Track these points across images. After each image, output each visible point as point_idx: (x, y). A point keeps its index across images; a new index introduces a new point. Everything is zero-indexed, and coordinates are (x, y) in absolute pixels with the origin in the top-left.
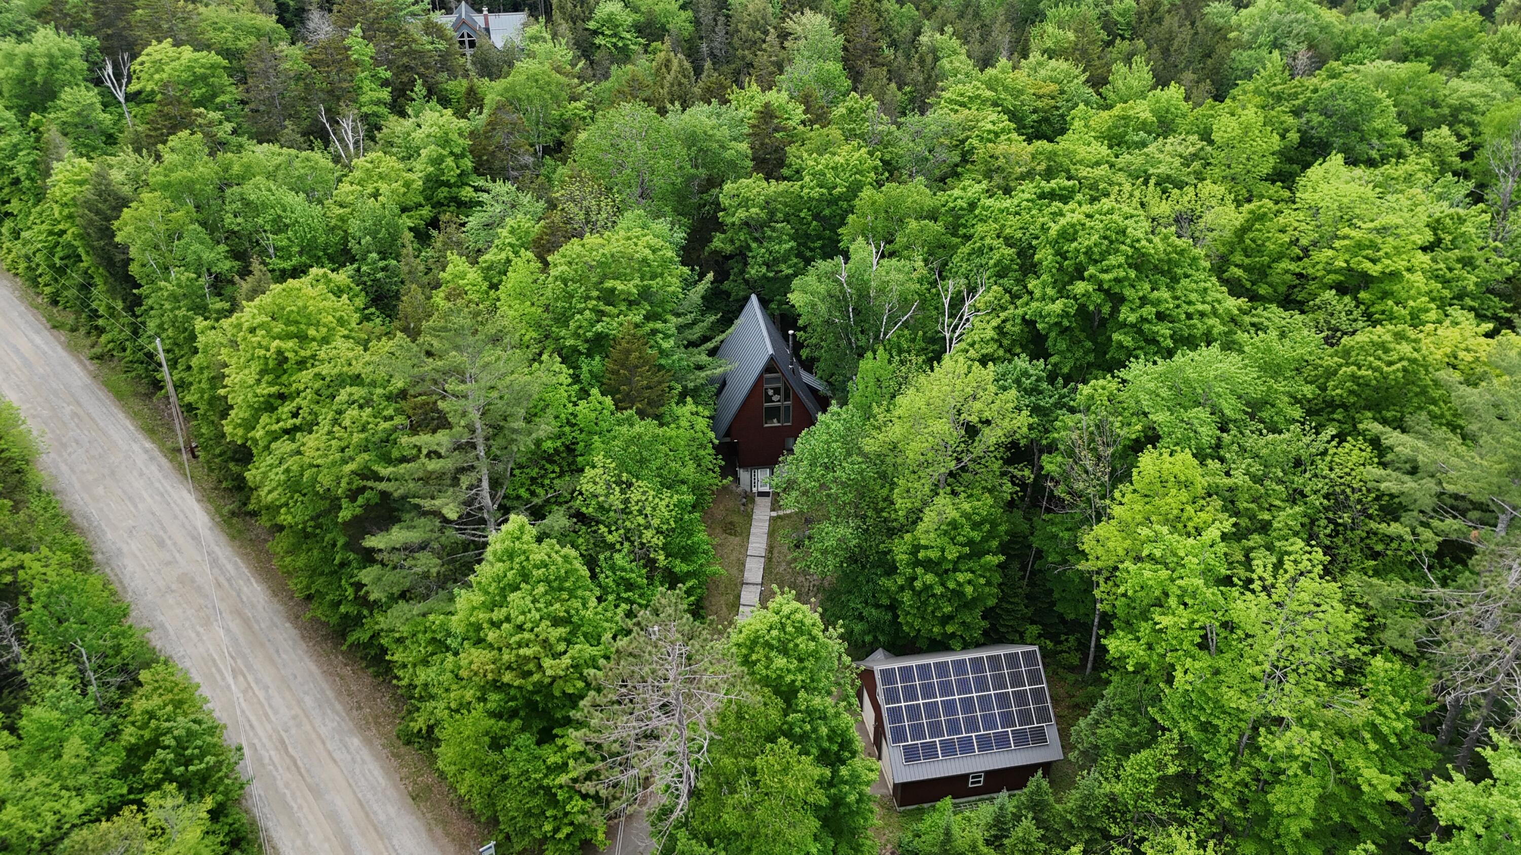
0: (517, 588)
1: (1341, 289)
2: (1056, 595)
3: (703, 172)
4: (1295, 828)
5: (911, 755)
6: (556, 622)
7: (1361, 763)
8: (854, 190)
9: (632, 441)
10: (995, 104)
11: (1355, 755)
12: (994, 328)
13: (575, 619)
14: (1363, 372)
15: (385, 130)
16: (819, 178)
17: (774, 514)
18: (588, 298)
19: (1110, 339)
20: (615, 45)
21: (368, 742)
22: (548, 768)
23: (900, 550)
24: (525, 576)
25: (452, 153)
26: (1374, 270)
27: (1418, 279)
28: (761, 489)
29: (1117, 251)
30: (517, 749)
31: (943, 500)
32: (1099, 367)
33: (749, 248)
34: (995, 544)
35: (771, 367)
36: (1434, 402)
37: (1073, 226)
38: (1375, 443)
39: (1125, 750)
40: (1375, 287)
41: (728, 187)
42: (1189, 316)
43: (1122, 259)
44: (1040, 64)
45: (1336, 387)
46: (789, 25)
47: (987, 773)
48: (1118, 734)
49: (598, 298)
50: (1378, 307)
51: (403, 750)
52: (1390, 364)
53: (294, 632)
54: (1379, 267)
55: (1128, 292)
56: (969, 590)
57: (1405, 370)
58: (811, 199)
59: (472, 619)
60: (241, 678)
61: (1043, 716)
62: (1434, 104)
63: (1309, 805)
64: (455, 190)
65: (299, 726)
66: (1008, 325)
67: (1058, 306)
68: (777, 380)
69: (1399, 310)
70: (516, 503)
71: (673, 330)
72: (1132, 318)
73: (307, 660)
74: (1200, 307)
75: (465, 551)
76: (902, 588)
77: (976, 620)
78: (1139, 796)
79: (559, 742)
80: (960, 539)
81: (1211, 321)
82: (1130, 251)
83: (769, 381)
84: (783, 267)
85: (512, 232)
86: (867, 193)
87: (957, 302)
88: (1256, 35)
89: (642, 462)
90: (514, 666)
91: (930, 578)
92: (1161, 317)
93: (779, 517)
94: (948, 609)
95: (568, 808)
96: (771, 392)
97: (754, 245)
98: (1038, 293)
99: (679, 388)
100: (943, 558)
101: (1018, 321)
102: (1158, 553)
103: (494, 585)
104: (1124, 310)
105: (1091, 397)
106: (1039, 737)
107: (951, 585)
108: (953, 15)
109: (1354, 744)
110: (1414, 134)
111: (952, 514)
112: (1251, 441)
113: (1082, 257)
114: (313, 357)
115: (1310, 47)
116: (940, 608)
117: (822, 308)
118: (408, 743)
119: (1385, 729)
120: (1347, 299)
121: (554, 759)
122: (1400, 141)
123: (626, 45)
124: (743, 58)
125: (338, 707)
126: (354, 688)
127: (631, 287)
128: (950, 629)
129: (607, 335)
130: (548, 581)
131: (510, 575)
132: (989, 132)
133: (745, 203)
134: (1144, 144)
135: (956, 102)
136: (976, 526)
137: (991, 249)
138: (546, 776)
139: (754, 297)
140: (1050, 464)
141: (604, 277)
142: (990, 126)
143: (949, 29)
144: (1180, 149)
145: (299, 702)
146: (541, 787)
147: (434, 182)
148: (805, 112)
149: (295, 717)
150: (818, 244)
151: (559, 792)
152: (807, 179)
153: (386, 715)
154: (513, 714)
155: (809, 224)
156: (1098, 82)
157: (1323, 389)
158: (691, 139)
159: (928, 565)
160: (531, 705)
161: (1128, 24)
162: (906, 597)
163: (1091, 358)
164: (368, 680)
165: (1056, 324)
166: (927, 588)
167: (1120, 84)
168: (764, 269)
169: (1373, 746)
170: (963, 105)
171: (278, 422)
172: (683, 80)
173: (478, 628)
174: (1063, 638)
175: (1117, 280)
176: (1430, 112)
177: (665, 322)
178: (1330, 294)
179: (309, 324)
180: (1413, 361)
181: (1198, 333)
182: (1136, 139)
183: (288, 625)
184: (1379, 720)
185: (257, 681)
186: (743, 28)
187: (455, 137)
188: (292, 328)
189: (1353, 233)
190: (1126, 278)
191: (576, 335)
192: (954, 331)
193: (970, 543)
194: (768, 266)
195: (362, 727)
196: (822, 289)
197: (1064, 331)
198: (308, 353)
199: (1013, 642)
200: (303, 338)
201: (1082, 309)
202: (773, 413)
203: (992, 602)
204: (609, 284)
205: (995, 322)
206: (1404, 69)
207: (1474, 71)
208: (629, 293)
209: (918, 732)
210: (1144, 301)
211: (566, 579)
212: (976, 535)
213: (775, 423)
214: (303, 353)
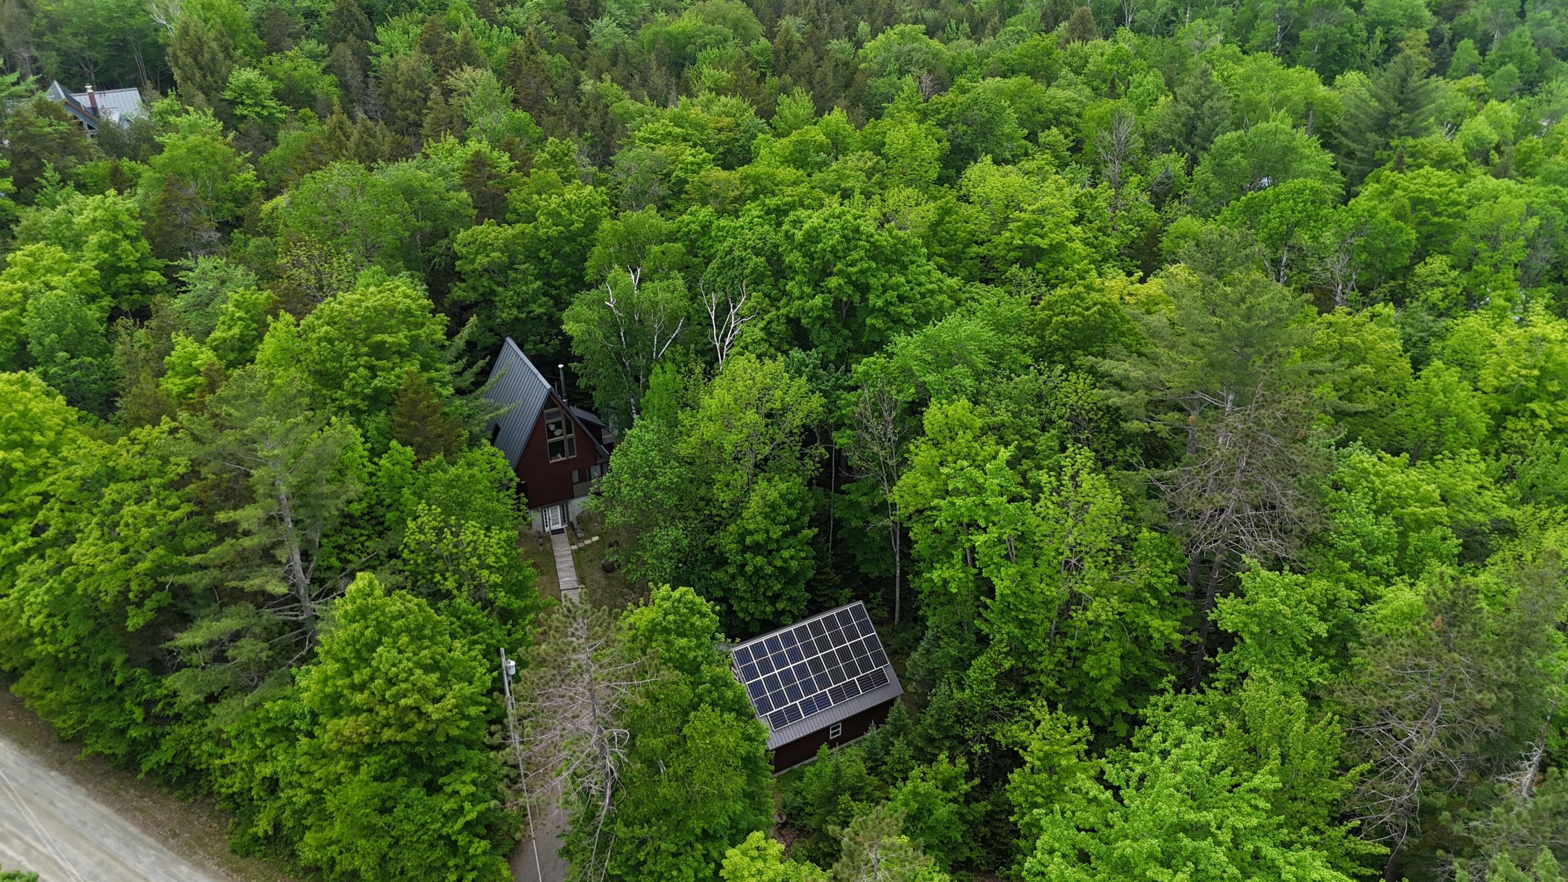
0: (379, 643)
1: (1024, 264)
2: (859, 558)
3: (428, 225)
4: (1108, 685)
5: (778, 721)
6: (427, 669)
7: (1148, 618)
8: (592, 224)
9: (450, 485)
10: (685, 140)
11: (1142, 613)
12: (762, 329)
13: (443, 663)
14: (1070, 319)
15: (24, 222)
16: (554, 215)
17: (574, 547)
18: (356, 356)
19: (864, 324)
20: (258, 114)
21: (200, 865)
22: (445, 816)
23: (727, 541)
24: (382, 630)
25: (126, 237)
26: (1044, 243)
27: (1077, 245)
28: (554, 527)
29: (856, 247)
30: (407, 806)
31: (762, 485)
32: (856, 351)
33: (493, 292)
34: (806, 519)
35: (550, 402)
36: (1123, 334)
37: (815, 229)
38: (1092, 371)
39: (962, 664)
40: (1046, 259)
41: (462, 235)
42: (923, 296)
43: (862, 253)
44: (710, 101)
45: (1051, 335)
46: (450, 80)
47: (844, 722)
48: (953, 652)
49: (369, 355)
50: (1052, 274)
51: (243, 863)
52: (1088, 309)
53: (63, 779)
54: (1047, 241)
55: (872, 281)
56: (794, 564)
57: (1099, 312)
58: (549, 239)
59: (328, 690)
60: (16, 842)
61: (879, 661)
62: (1039, 110)
63: (1116, 663)
64: (135, 276)
65: (109, 870)
66: (774, 325)
67: (818, 300)
68: (557, 414)
69: (1071, 274)
70: (329, 574)
71: (449, 378)
72: (880, 303)
73: (91, 802)
74: (930, 287)
75: (281, 634)
76: (733, 577)
77: (800, 592)
78: (983, 696)
79: (449, 789)
80: (781, 519)
81: (940, 298)
82: (868, 246)
83: (550, 416)
84: (534, 307)
85: (238, 305)
86: (606, 224)
87: (723, 310)
88: (883, 65)
89: (463, 505)
90: (392, 721)
91: (760, 560)
92: (902, 299)
93: (580, 549)
94: (777, 587)
95: (471, 851)
96: (552, 427)
97: (500, 289)
98: (796, 292)
99: (466, 433)
100: (769, 539)
101: (783, 320)
102: (961, 486)
103: (349, 649)
104: (871, 297)
105: (866, 373)
106: (880, 678)
107: (779, 563)
108: (606, 63)
109: (1139, 605)
110: (1032, 137)
111: (773, 495)
112: (1004, 387)
113: (829, 256)
114: (45, 464)
115: (930, 72)
116: (770, 588)
117: (599, 334)
118: (248, 854)
119: (1160, 587)
120: (1029, 270)
121: (449, 805)
122: (1024, 142)
123: (271, 114)
124: (405, 118)
125: (150, 840)
126: (161, 817)
127: (401, 337)
128: (780, 606)
129: (387, 389)
130: (408, 630)
131: (368, 633)
132: (692, 163)
133: (484, 248)
134: (825, 164)
135: (650, 140)
136: (791, 504)
137: (742, 260)
138: (443, 826)
139: (509, 340)
140: (841, 439)
141: (370, 332)
142: (691, 159)
143: (607, 77)
144: (861, 164)
145: (99, 847)
146: (440, 837)
147: (110, 270)
148: (511, 159)
149: (100, 863)
150: (563, 281)
151: (460, 838)
152: (542, 219)
153: (209, 835)
154: (395, 773)
155: (550, 263)
156: (766, 113)
157: (1042, 338)
158: (409, 192)
159: (757, 548)
160: (414, 761)
161: (768, 62)
162: (740, 583)
163: (850, 344)
164: (175, 806)
165: (819, 317)
166: (758, 570)
167: (787, 112)
168: (515, 312)
169: (1154, 602)
170: (656, 142)
171: (15, 542)
172: (370, 140)
173: (337, 696)
174: (871, 595)
175: (862, 272)
176: (1039, 117)
177: (437, 370)
178: (1015, 268)
179: (32, 431)
180: (1104, 304)
181: (932, 308)
182: (818, 159)
183: (53, 773)
184: (1153, 580)
185: (38, 839)
186: (399, 89)
187: (125, 218)
188: (15, 437)
189: (1023, 215)
190: (868, 269)
191: (354, 395)
192: (723, 341)
193: (789, 520)
194: (519, 308)
195: (187, 852)
196: (595, 316)
197: (825, 323)
198: (38, 461)
199: (829, 609)
200: (28, 446)
201: (837, 302)
202: (558, 448)
203: (811, 574)
204: (379, 337)
205: (761, 325)
206: (1013, 83)
207: (1063, 82)
208: (400, 345)
209: (779, 700)
210: (885, 288)
211: (423, 627)
212: (793, 513)
213: (560, 458)
214: (32, 462)
